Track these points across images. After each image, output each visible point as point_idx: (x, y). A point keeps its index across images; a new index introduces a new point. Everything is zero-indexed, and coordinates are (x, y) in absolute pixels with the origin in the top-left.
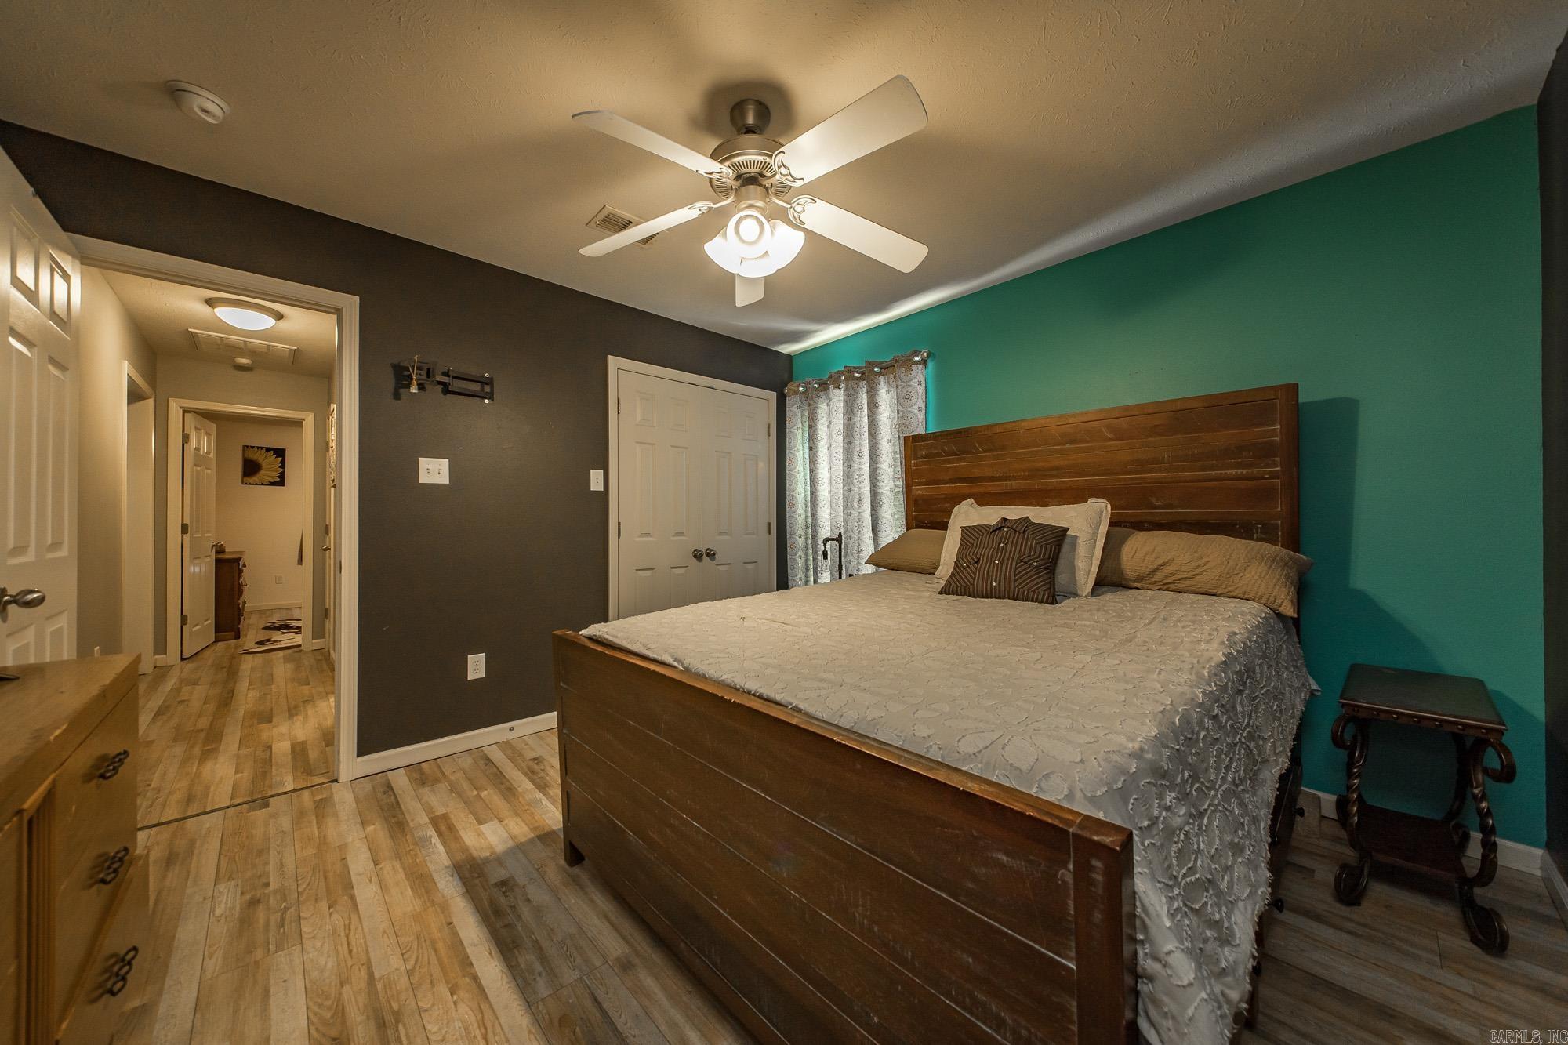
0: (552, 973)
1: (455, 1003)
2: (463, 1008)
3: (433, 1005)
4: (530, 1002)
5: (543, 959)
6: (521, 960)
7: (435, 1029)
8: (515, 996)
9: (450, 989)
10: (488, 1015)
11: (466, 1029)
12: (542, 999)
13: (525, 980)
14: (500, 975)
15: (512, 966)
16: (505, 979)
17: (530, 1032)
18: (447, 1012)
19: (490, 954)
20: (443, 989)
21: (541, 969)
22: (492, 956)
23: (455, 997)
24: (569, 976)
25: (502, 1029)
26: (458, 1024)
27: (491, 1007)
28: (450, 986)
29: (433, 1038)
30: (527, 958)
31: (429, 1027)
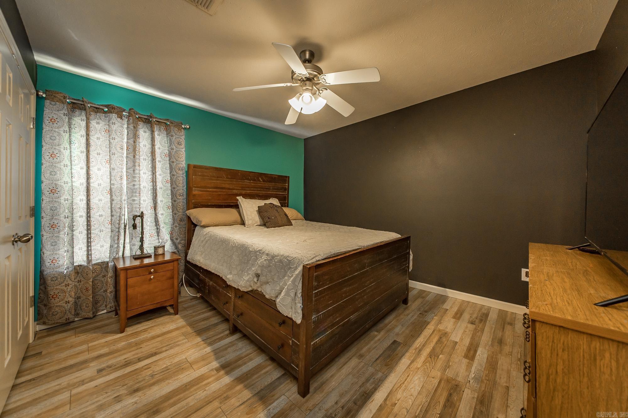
0: (373, 375)
1: (398, 400)
2: (399, 396)
3: (403, 408)
4: (385, 377)
5: (367, 380)
6: (371, 388)
7: (410, 400)
8: (386, 382)
9: (394, 407)
10: (396, 387)
11: (404, 390)
12: (383, 373)
13: (379, 382)
14: (380, 392)
15: (375, 389)
16: (381, 388)
17: (395, 372)
18: (403, 400)
19: (372, 401)
20: (396, 409)
21: (372, 379)
22: (373, 400)
23: (396, 402)
24: (371, 370)
25: (398, 379)
26: (405, 394)
27: (393, 387)
28: (393, 407)
29: (413, 399)
30: (369, 386)
31: (411, 403)
